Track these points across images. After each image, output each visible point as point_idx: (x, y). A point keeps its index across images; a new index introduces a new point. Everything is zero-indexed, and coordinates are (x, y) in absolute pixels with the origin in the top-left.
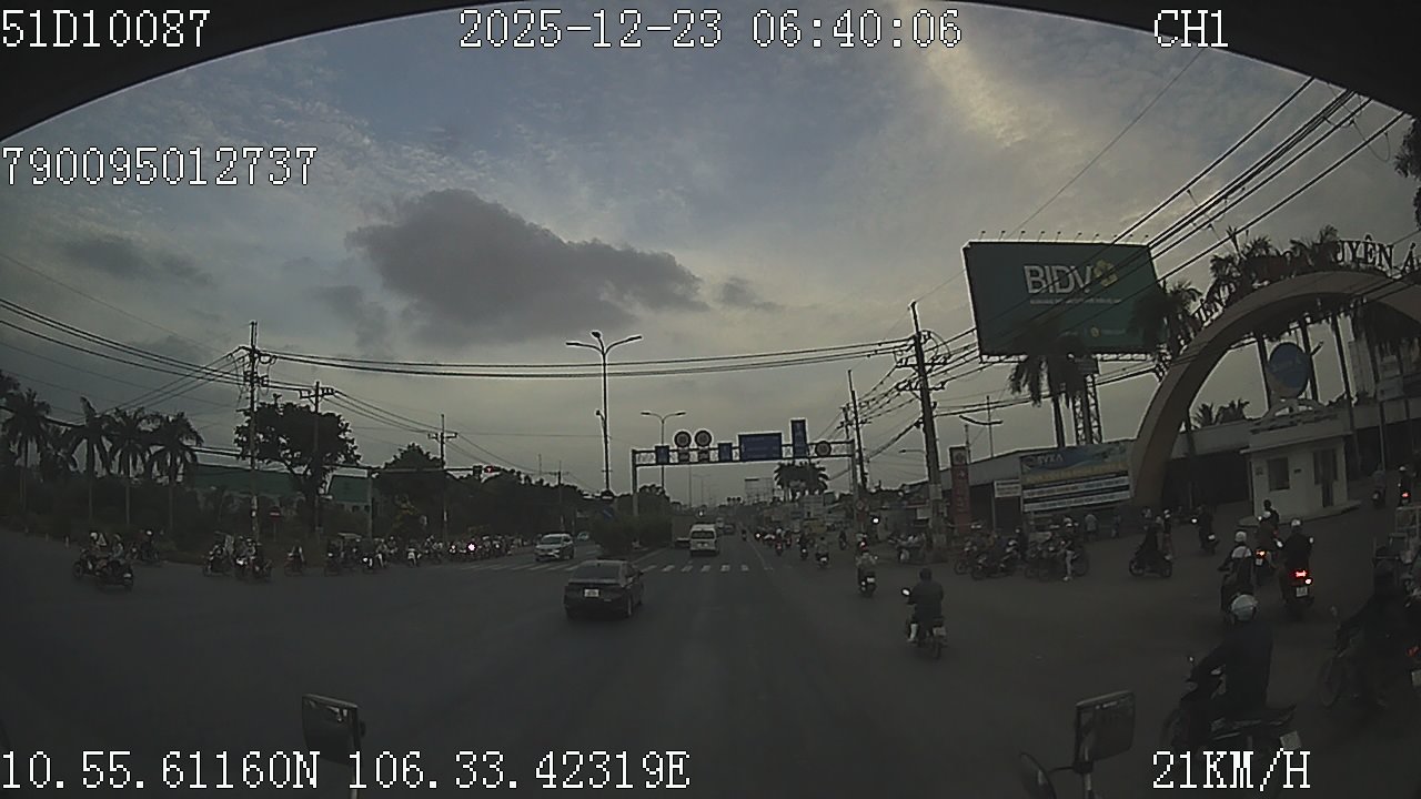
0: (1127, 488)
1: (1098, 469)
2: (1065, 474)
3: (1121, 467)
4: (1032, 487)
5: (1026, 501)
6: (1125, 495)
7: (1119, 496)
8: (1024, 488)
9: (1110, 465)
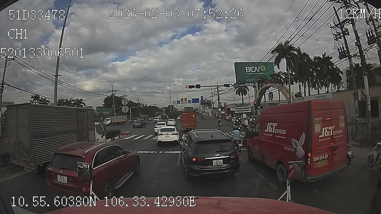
0: (250, 110)
1: (246, 107)
2: (241, 107)
3: (249, 107)
4: (237, 109)
5: (236, 111)
6: (250, 111)
7: (249, 111)
8: (235, 109)
9: (248, 107)
